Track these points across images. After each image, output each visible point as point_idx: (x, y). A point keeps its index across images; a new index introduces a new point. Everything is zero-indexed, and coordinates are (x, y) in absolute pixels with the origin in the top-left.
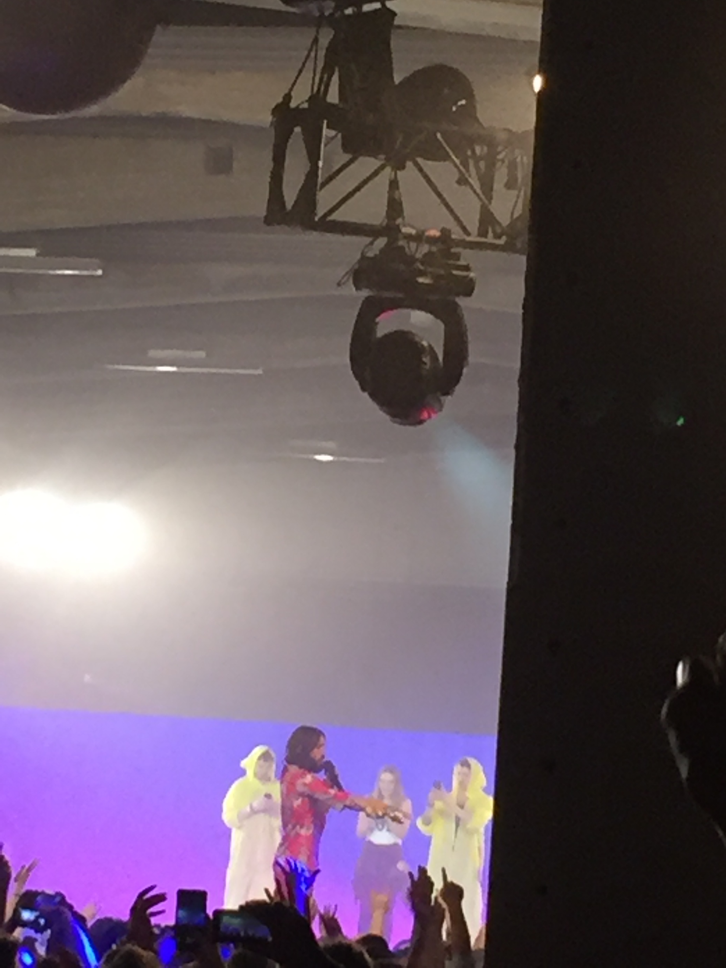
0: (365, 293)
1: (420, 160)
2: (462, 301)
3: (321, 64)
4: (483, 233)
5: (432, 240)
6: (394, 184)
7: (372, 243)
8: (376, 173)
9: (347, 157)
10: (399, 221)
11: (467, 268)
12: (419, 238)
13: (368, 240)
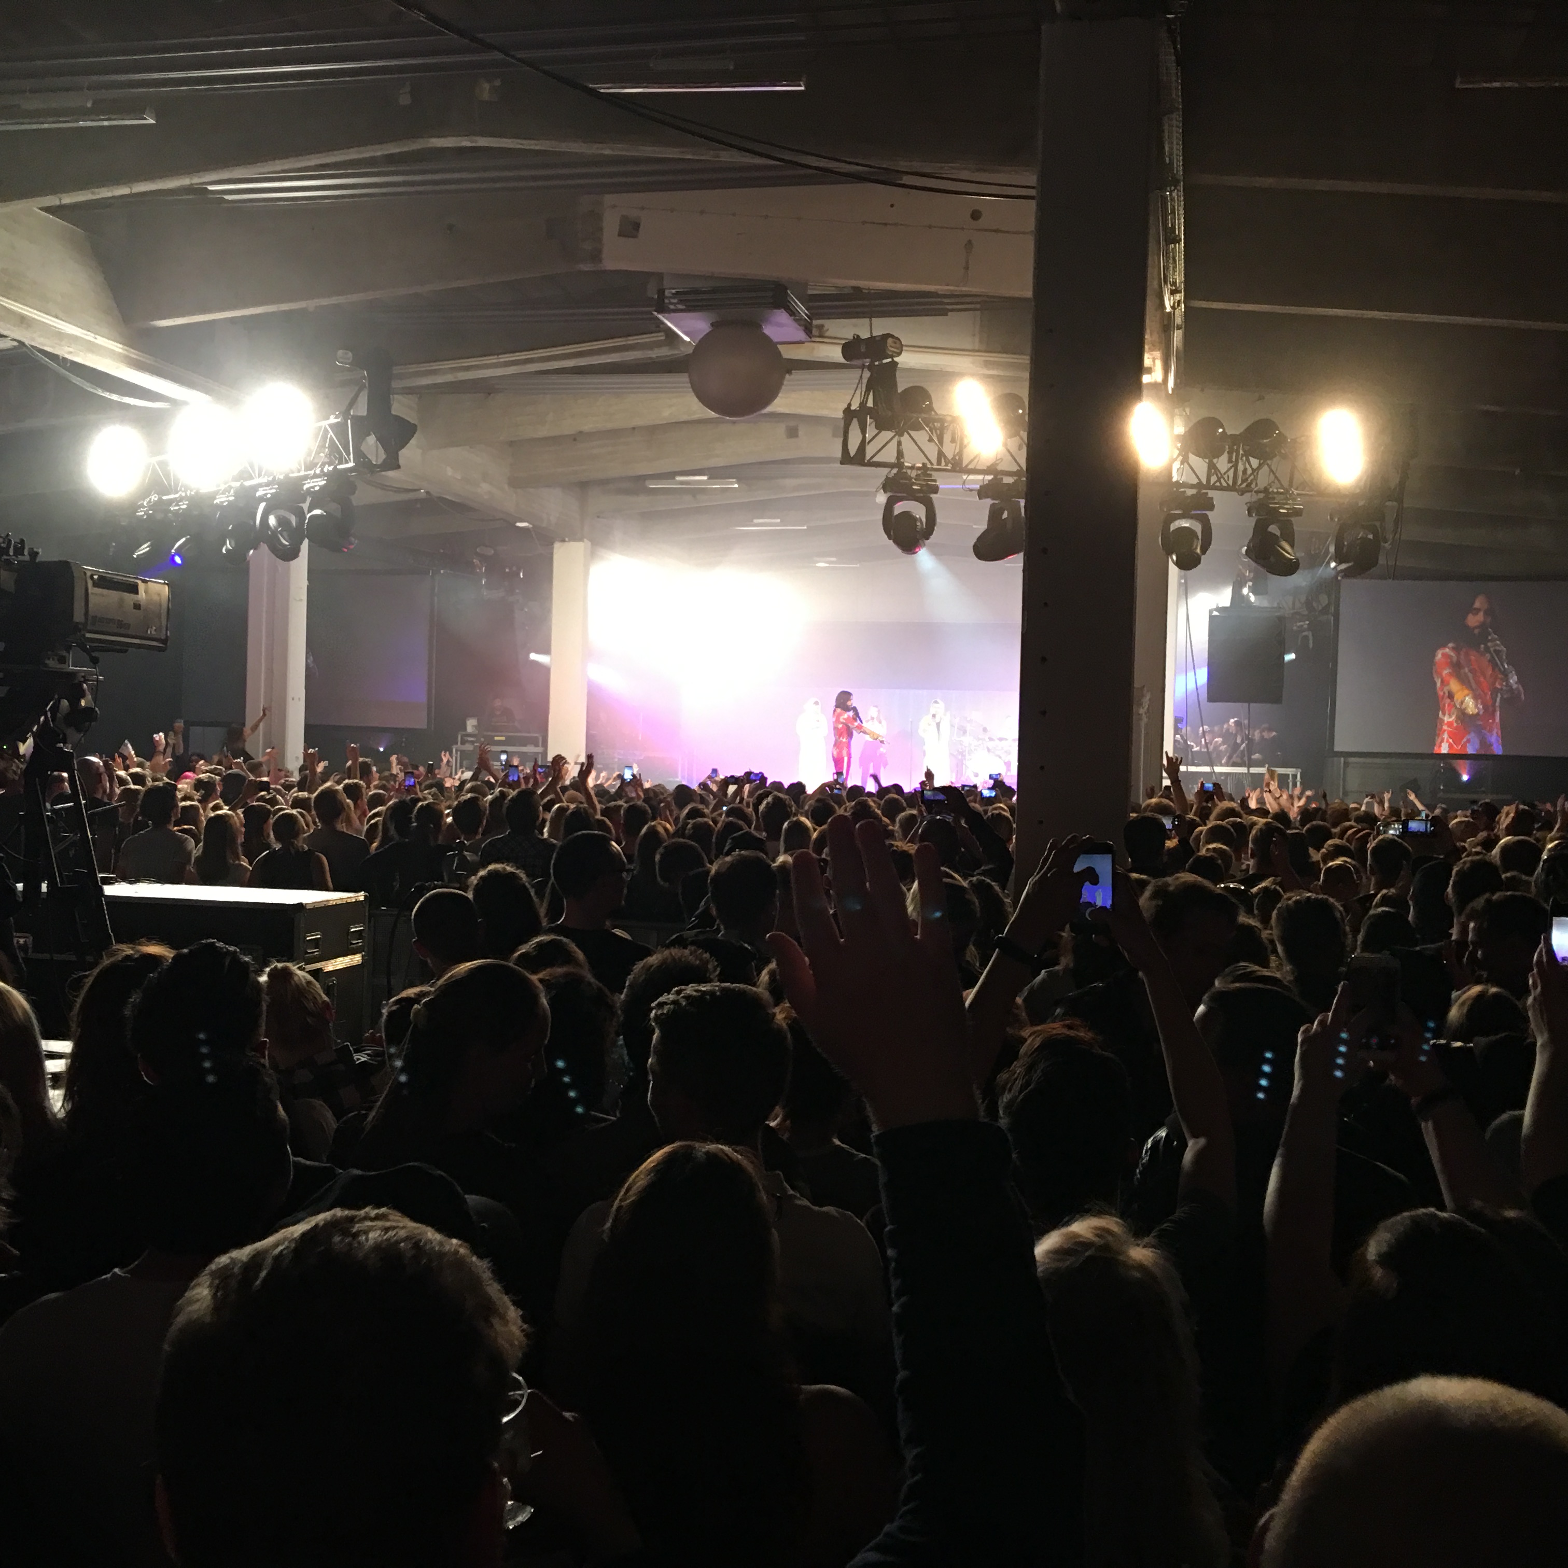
0: (889, 494)
1: (911, 432)
2: (933, 496)
3: (864, 389)
4: (939, 463)
5: (919, 468)
6: (899, 443)
7: (890, 471)
8: (892, 439)
9: (877, 431)
10: (902, 460)
11: (935, 481)
12: (912, 468)
13: (889, 469)
